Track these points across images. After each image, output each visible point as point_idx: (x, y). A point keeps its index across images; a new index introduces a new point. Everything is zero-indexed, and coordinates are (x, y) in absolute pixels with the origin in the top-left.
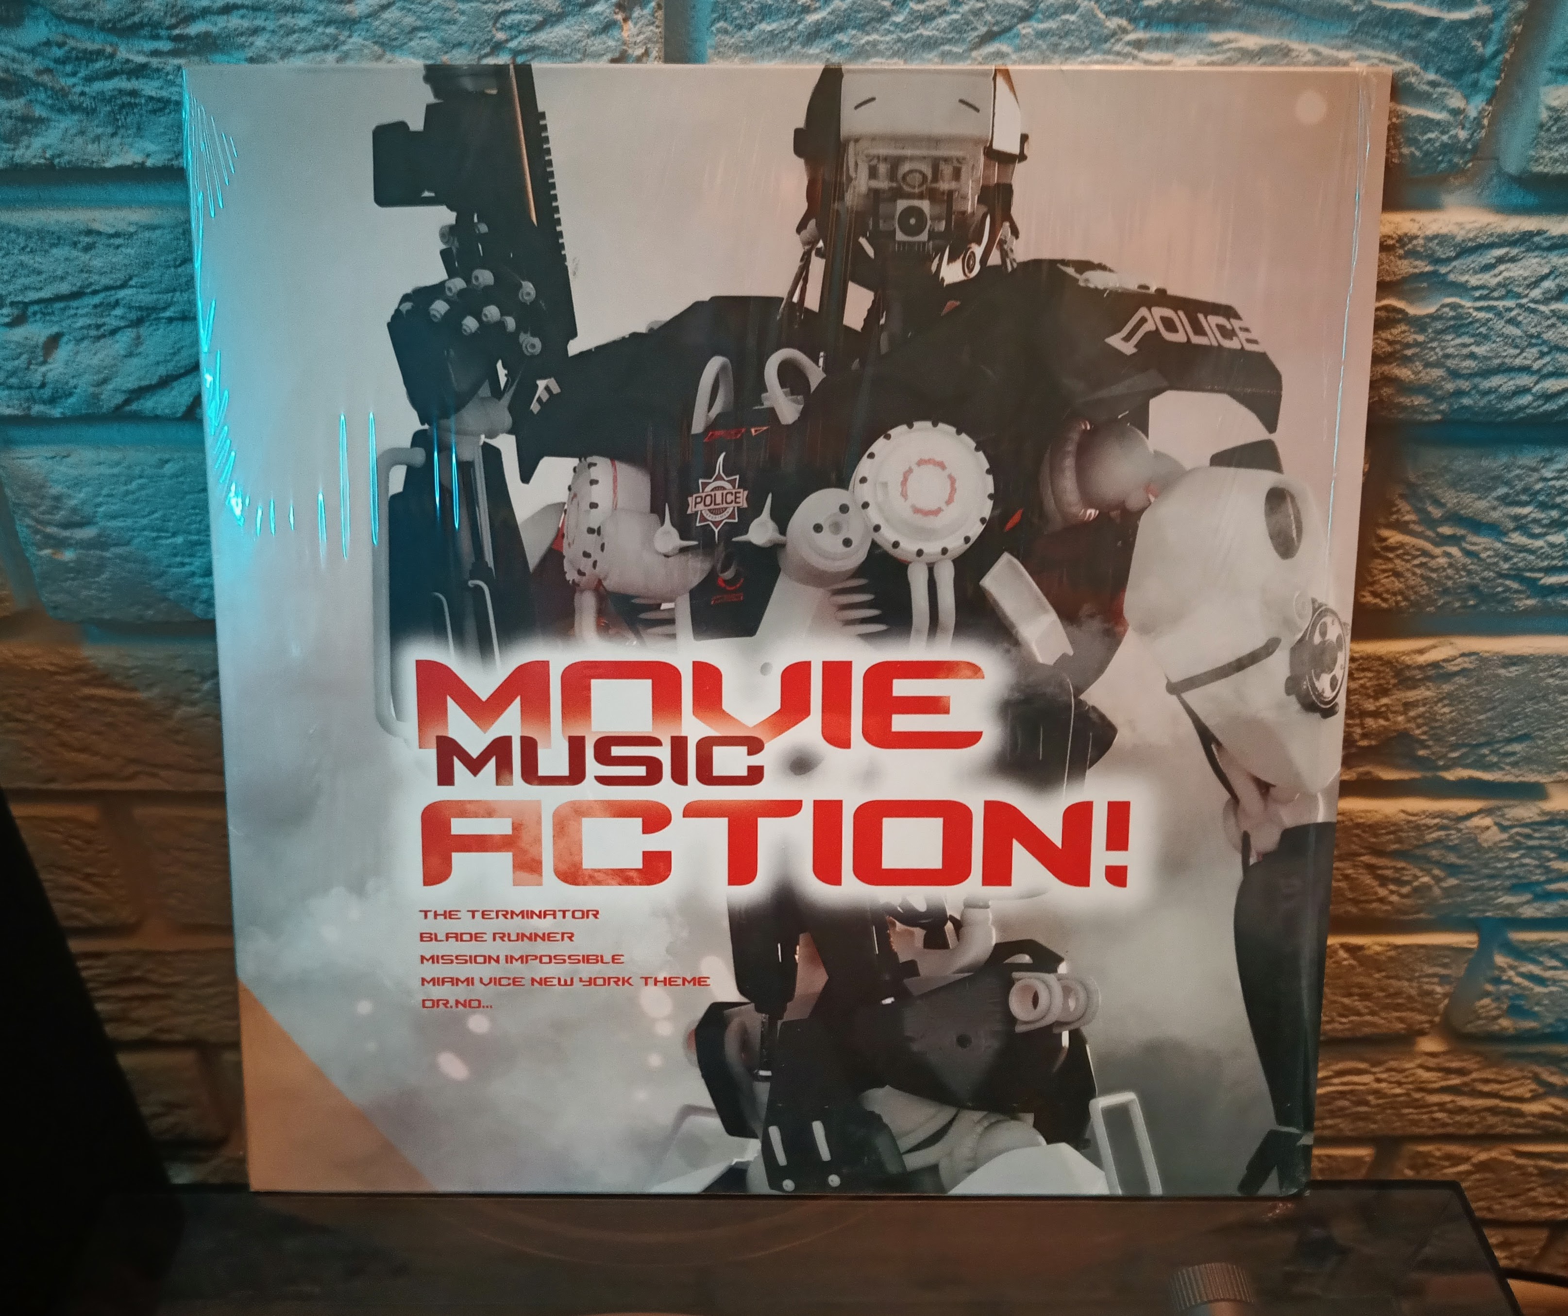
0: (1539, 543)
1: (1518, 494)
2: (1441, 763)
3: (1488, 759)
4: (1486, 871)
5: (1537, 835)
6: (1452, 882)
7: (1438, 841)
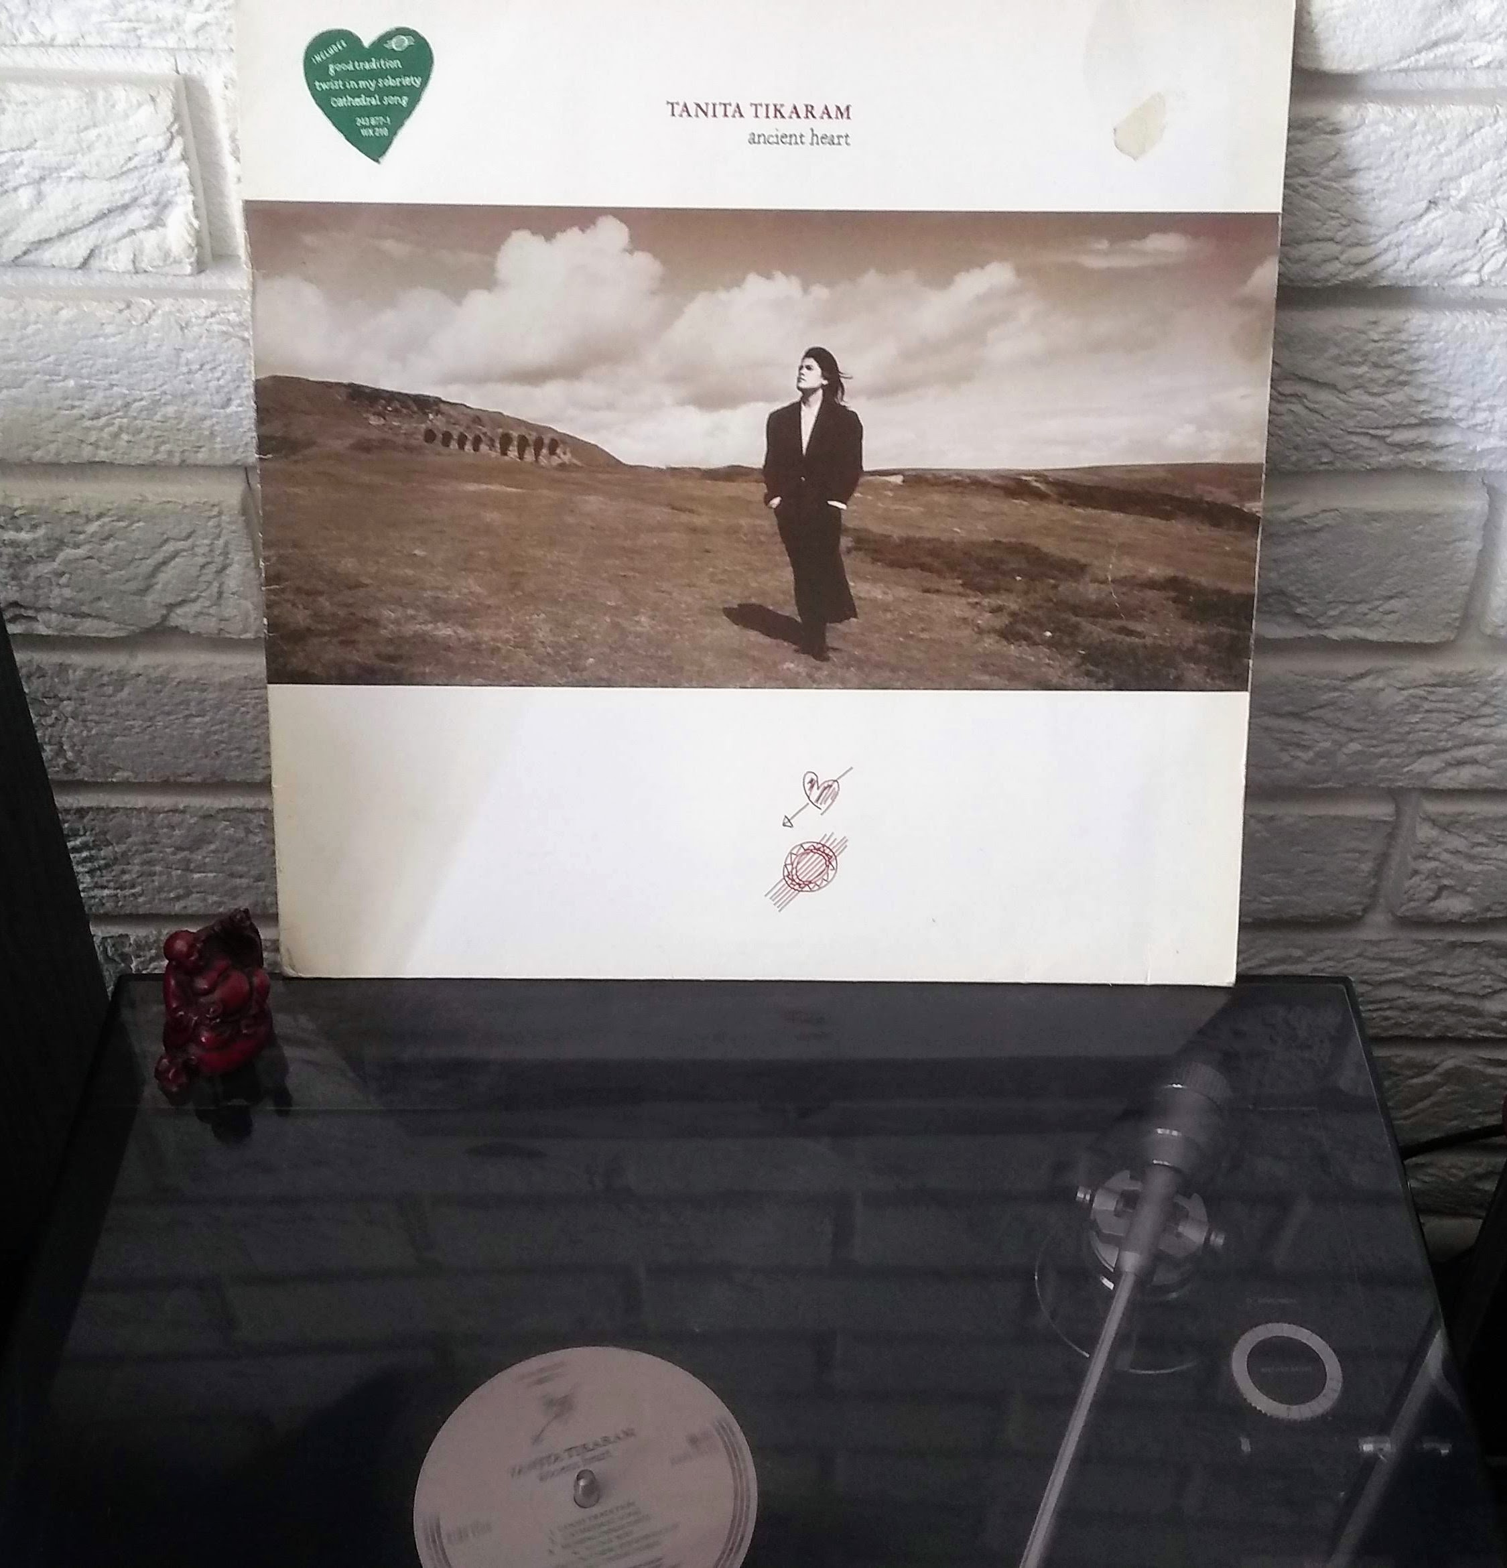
0: (1380, 401)
1: (1349, 355)
2: (1321, 621)
3: (1368, 617)
4: (1387, 736)
5: (1432, 697)
6: (1354, 746)
7: (1332, 703)
